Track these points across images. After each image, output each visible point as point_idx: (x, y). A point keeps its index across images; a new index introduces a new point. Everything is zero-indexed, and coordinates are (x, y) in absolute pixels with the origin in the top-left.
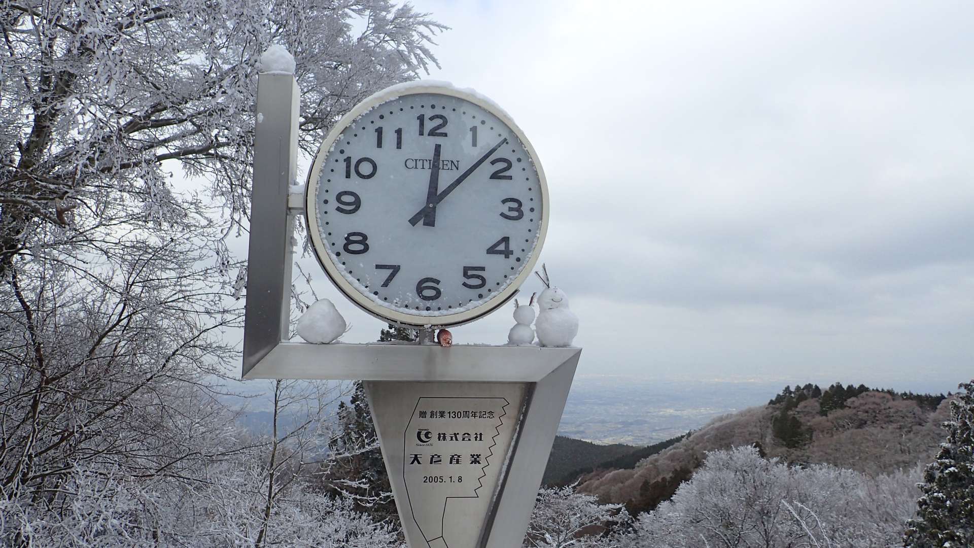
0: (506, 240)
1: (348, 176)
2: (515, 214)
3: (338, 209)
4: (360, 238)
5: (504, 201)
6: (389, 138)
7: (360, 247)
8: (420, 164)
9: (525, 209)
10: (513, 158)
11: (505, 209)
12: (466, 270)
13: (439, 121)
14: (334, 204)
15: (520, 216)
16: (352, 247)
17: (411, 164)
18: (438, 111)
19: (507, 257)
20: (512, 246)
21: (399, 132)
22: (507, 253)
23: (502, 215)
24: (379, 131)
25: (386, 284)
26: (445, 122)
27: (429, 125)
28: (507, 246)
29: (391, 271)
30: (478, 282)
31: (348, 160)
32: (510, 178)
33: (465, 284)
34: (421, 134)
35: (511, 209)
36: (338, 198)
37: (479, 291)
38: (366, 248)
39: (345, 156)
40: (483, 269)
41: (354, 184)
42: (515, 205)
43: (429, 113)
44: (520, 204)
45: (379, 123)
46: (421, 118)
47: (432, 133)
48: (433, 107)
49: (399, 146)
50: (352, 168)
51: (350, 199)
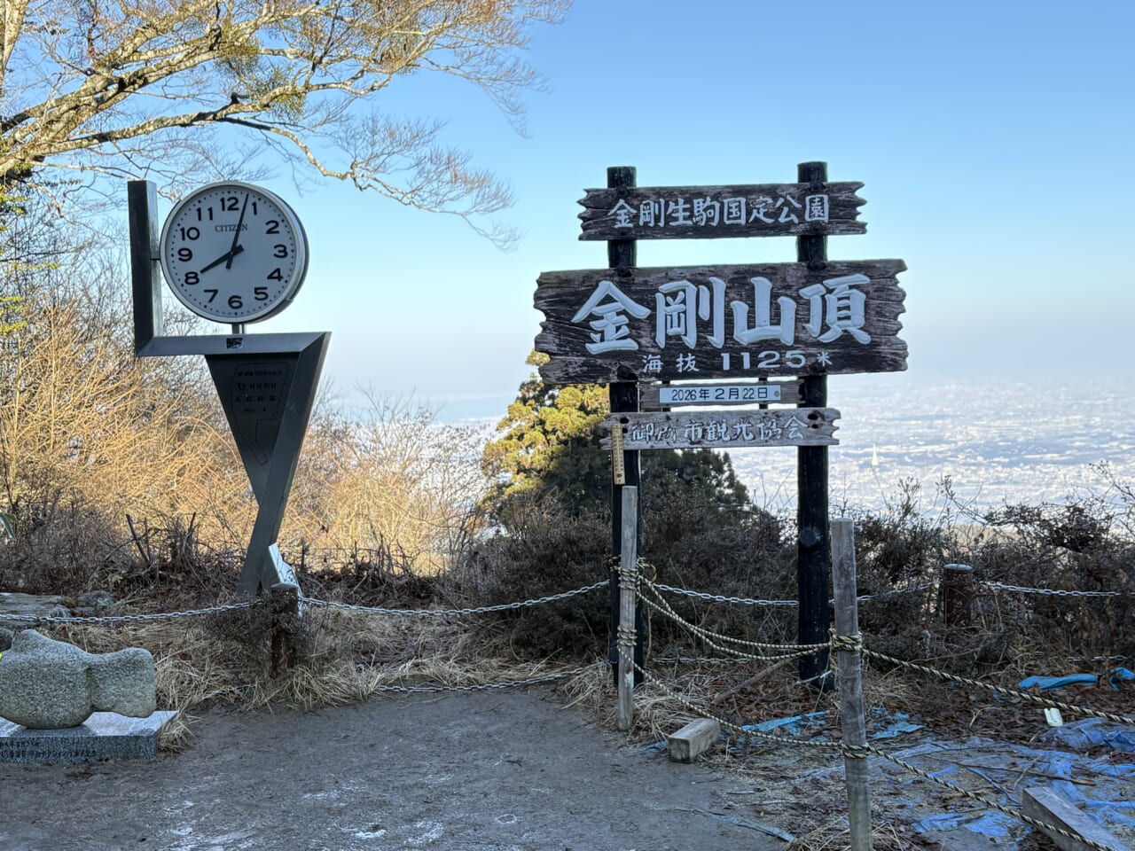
0: (278, 270)
1: (184, 239)
2: (282, 254)
3: (180, 259)
4: (194, 275)
5: (276, 247)
6: (205, 214)
7: (194, 280)
9: (288, 250)
10: (279, 220)
12: (256, 289)
13: (233, 201)
14: (177, 256)
15: (286, 255)
16: (190, 281)
17: (219, 229)
18: (232, 195)
19: (280, 281)
20: (282, 274)
21: (210, 210)
22: (279, 278)
23: (275, 255)
24: (199, 210)
25: (211, 301)
26: (238, 201)
27: (228, 204)
28: (278, 273)
29: (211, 294)
30: (263, 296)
31: (183, 230)
32: (278, 232)
33: (256, 298)
34: (223, 209)
35: (280, 251)
36: (179, 253)
37: (263, 302)
38: (198, 281)
39: (181, 227)
40: (266, 288)
41: (188, 244)
42: (282, 249)
43: (226, 198)
44: (285, 248)
45: (198, 206)
46: (223, 200)
47: (230, 208)
48: (229, 193)
49: (211, 218)
50: (185, 234)
51: (186, 252)
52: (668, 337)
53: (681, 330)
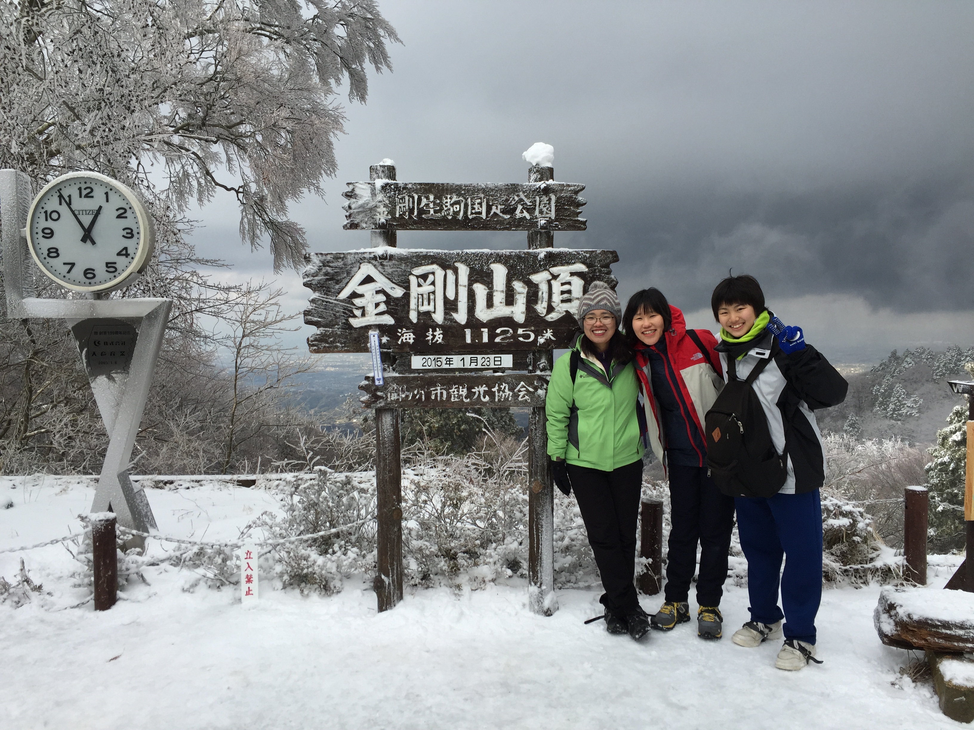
0: (126, 249)
1: (47, 220)
2: (130, 235)
3: (43, 237)
4: (54, 250)
5: (124, 229)
7: (55, 255)
8: (81, 213)
9: (135, 233)
10: (127, 207)
11: (124, 233)
12: (107, 264)
13: (88, 190)
14: (41, 234)
15: (132, 236)
16: (52, 255)
17: (77, 213)
18: (88, 185)
19: (127, 257)
20: (129, 252)
21: (70, 196)
22: (127, 255)
23: (124, 236)
24: (60, 197)
25: (69, 272)
26: (92, 190)
28: (127, 251)
29: (71, 265)
30: (113, 269)
31: (46, 212)
32: (126, 217)
33: (107, 271)
34: (81, 197)
35: (127, 233)
36: (43, 231)
37: (112, 275)
38: (58, 255)
39: (44, 210)
40: (115, 263)
41: (50, 224)
42: (129, 231)
43: (83, 186)
44: (131, 230)
45: (59, 192)
46: (80, 189)
47: (86, 196)
48: (85, 183)
49: (70, 203)
50: (48, 216)
51: (48, 231)
52: (419, 314)
53: (431, 308)
